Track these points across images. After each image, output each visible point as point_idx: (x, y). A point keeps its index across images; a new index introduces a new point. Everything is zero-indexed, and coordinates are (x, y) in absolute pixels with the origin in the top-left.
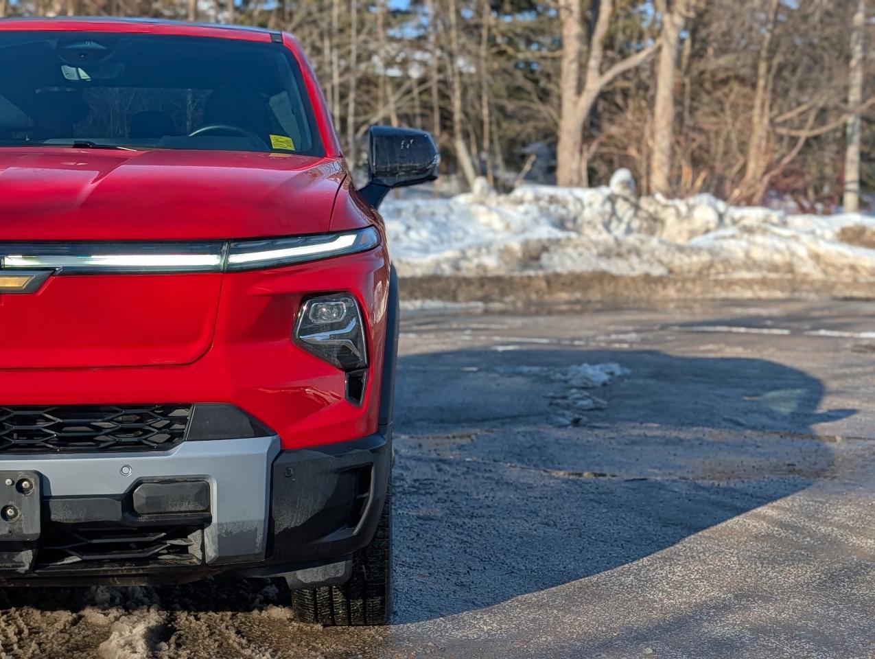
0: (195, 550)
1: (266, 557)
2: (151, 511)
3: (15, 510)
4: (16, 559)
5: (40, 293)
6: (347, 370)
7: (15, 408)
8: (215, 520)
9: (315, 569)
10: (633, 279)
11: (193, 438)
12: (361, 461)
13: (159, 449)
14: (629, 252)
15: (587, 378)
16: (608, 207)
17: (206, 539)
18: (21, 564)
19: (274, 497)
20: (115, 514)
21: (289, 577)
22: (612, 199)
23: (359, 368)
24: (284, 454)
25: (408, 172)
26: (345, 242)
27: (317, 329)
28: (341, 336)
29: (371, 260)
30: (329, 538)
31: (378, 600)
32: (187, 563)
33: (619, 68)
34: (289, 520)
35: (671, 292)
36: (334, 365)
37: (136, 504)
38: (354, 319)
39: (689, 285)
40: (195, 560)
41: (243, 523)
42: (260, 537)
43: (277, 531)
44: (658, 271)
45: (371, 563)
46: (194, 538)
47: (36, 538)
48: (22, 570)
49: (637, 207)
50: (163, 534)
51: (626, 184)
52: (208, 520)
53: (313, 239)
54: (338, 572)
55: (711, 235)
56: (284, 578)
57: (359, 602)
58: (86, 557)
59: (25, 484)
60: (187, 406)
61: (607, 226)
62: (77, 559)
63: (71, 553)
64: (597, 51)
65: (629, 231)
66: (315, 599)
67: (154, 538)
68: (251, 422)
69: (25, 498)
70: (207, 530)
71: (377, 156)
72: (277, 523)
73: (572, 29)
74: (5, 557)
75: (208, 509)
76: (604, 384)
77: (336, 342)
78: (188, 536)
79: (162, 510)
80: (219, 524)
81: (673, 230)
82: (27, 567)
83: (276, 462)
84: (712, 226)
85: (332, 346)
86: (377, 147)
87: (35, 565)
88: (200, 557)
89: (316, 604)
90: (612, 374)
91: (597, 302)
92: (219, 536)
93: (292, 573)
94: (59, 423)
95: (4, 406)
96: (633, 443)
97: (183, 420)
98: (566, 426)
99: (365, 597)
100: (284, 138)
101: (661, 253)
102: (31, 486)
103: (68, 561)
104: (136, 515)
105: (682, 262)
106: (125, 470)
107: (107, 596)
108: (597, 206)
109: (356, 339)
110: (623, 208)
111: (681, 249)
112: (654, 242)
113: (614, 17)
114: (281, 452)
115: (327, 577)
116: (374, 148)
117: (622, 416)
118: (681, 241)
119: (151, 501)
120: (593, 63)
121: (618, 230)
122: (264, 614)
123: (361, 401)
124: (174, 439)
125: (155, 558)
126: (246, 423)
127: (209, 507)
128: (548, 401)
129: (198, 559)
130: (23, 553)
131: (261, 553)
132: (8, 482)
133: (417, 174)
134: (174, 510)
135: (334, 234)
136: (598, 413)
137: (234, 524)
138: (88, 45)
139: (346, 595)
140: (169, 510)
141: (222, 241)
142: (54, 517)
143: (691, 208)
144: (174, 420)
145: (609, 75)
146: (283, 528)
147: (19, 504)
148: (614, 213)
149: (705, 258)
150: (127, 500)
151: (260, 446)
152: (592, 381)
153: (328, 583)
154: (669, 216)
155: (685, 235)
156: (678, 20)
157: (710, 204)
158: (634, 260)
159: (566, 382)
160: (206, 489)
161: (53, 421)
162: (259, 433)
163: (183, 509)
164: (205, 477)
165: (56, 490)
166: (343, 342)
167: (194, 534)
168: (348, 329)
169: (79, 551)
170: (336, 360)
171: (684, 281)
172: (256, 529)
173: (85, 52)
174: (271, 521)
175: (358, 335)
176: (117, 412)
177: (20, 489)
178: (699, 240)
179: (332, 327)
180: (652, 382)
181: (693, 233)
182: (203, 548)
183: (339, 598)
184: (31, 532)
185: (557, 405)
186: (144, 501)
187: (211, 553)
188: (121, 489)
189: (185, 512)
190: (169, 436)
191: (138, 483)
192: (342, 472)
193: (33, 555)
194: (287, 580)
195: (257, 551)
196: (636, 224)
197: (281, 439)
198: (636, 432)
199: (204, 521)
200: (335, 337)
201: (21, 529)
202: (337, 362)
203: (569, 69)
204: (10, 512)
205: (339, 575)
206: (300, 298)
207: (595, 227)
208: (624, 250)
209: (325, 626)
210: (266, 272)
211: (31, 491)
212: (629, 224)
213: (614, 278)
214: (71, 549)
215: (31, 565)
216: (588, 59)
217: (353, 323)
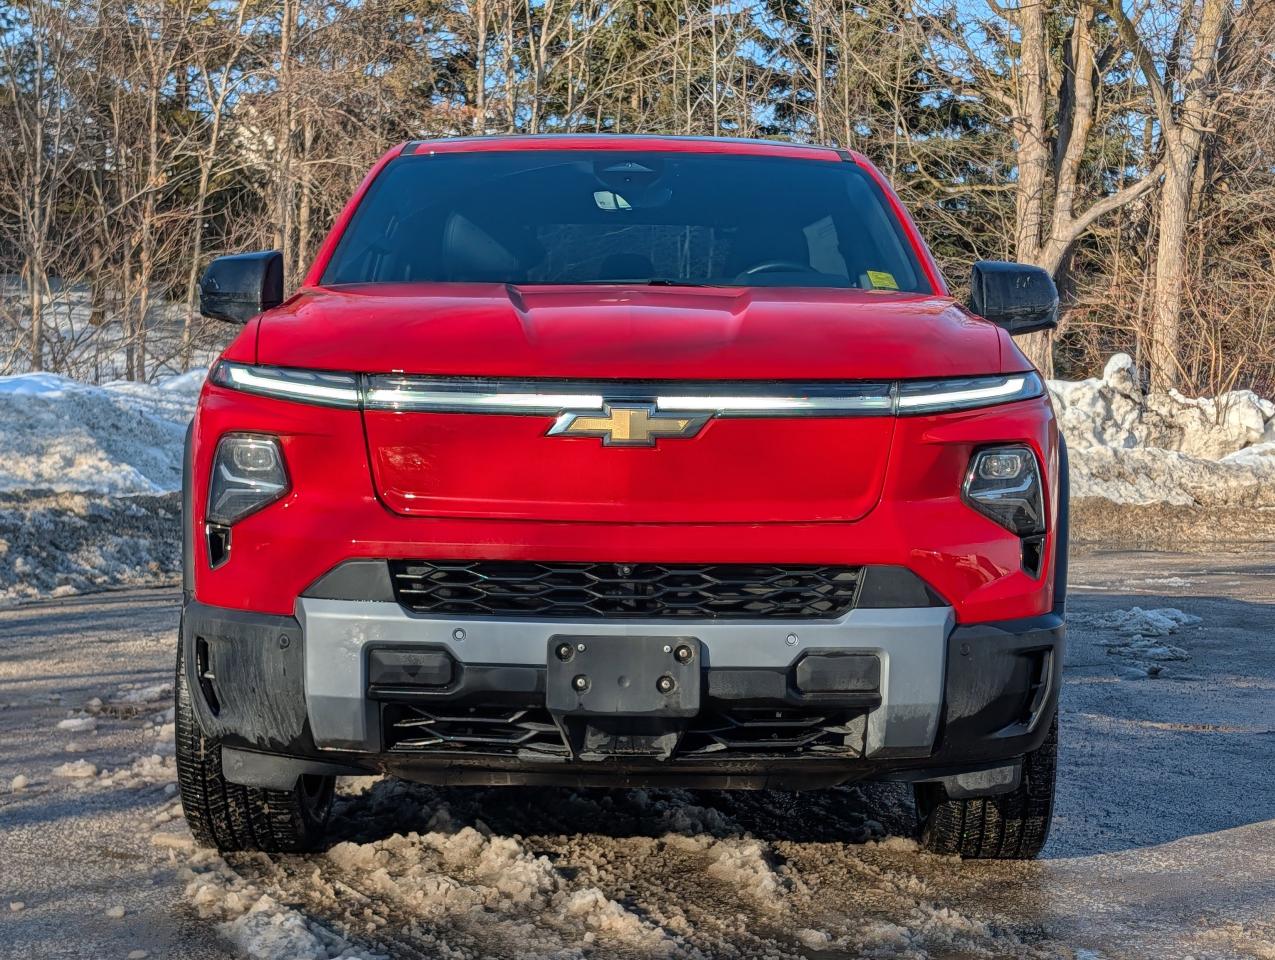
0: (854, 742)
1: (933, 752)
2: (816, 688)
3: (672, 684)
4: (654, 745)
5: (700, 436)
6: (1020, 534)
7: (670, 567)
8: (885, 702)
9: (979, 774)
10: (1145, 509)
11: (865, 604)
12: (1040, 643)
13: (824, 616)
14: (1136, 471)
15: (1147, 623)
16: (1100, 406)
17: (870, 726)
18: (660, 750)
19: (949, 678)
20: (779, 690)
21: (947, 781)
22: (1105, 395)
23: (1037, 533)
24: (959, 629)
25: (1025, 316)
26: (1014, 386)
27: (991, 484)
28: (1018, 495)
29: (1040, 408)
30: (999, 734)
31: (1039, 821)
32: (844, 755)
33: (1101, 207)
34: (965, 707)
35: (1203, 530)
36: (1008, 529)
37: (799, 680)
38: (1032, 475)
39: (1228, 521)
40: (852, 753)
41: (917, 706)
42: (932, 726)
43: (950, 720)
44: (1180, 500)
45: (1038, 773)
46: (854, 726)
47: (694, 714)
48: (661, 757)
49: (1143, 409)
50: (822, 719)
51: (1126, 374)
52: (877, 703)
53: (982, 381)
54: (1005, 778)
55: (1254, 449)
56: (940, 784)
57: (1017, 823)
58: (732, 744)
59: (683, 653)
60: (855, 569)
61: (1099, 435)
62: (721, 746)
63: (715, 738)
64: (1067, 183)
65: (1131, 441)
66: (964, 817)
67: (811, 723)
68: (926, 589)
69: (684, 668)
70: (873, 716)
71: (988, 297)
72: (950, 710)
73: (1031, 151)
74: (643, 741)
75: (877, 690)
76: (1172, 632)
77: (1013, 501)
78: (847, 724)
79: (828, 688)
80: (890, 707)
81: (1197, 440)
82: (668, 754)
83: (954, 636)
84: (1254, 435)
85: (1007, 506)
86: (987, 285)
87: (675, 752)
88: (860, 749)
89: (964, 823)
90: (1177, 620)
91: (1094, 542)
92: (889, 722)
93: (952, 778)
94: (717, 585)
95: (659, 565)
96: (1245, 695)
97: (850, 586)
98: (1143, 678)
99: (1025, 816)
100: (883, 275)
101: (1183, 473)
102: (690, 654)
103: (711, 748)
104: (801, 693)
105: (1214, 487)
106: (791, 639)
107: (688, 821)
108: (1083, 405)
109: (1033, 500)
110: (1120, 406)
111: (1212, 468)
112: (1172, 457)
113: (1092, 132)
114: (957, 626)
115: (993, 784)
116: (984, 290)
117: (1215, 667)
118: (1210, 456)
119: (817, 676)
120: (1063, 201)
121: (1116, 440)
122: (881, 845)
123: (1039, 571)
124: (836, 607)
125: (807, 748)
126: (921, 590)
127: (879, 687)
128: (1106, 649)
129: (855, 751)
130: (663, 737)
131: (927, 747)
132: (667, 648)
133: (1035, 319)
134: (840, 688)
135: (1003, 376)
136: (1179, 663)
137: (906, 707)
138: (630, 166)
139: (1003, 814)
140: (835, 688)
141: (890, 381)
142: (713, 691)
143: (1222, 410)
144: (838, 586)
145: (1086, 218)
146: (956, 716)
147: (677, 675)
148: (1109, 416)
149: (1249, 481)
150: (791, 672)
151: (936, 618)
152: (1157, 628)
153: (984, 796)
154: (1190, 420)
155: (1215, 449)
156: (1190, 138)
157: (1251, 405)
158: (1143, 483)
159: (1116, 629)
160: (874, 667)
161: (709, 582)
162: (935, 602)
163: (851, 687)
164: (877, 650)
165: (715, 661)
166: (1020, 502)
167: (856, 720)
168: (1024, 487)
169: (727, 736)
170: (1012, 522)
171: (1221, 513)
172: (929, 715)
173: (630, 175)
174: (944, 707)
175: (1035, 495)
176: (779, 573)
177: (678, 658)
178: (1237, 456)
179: (1009, 483)
180: (1238, 630)
181: (1226, 446)
182: (864, 738)
183: (994, 816)
184: (689, 707)
185: (1120, 653)
186: (808, 676)
187: (875, 742)
188: (785, 662)
189: (853, 691)
190: (830, 604)
191: (804, 655)
192: (1020, 653)
193: (678, 740)
194: (947, 785)
195: (925, 744)
196: (1141, 432)
197: (956, 611)
198: (1243, 685)
199: (871, 703)
200: (1009, 496)
201: (678, 703)
202: (1012, 525)
203: (1027, 209)
204: (665, 684)
205: (1007, 782)
206: (971, 448)
207: (1081, 436)
208: (1128, 468)
209: (964, 858)
210: (932, 418)
211: (690, 660)
212: (1131, 432)
213: (1118, 508)
214: (718, 734)
215: (673, 752)
216: (1054, 196)
217: (1029, 481)
